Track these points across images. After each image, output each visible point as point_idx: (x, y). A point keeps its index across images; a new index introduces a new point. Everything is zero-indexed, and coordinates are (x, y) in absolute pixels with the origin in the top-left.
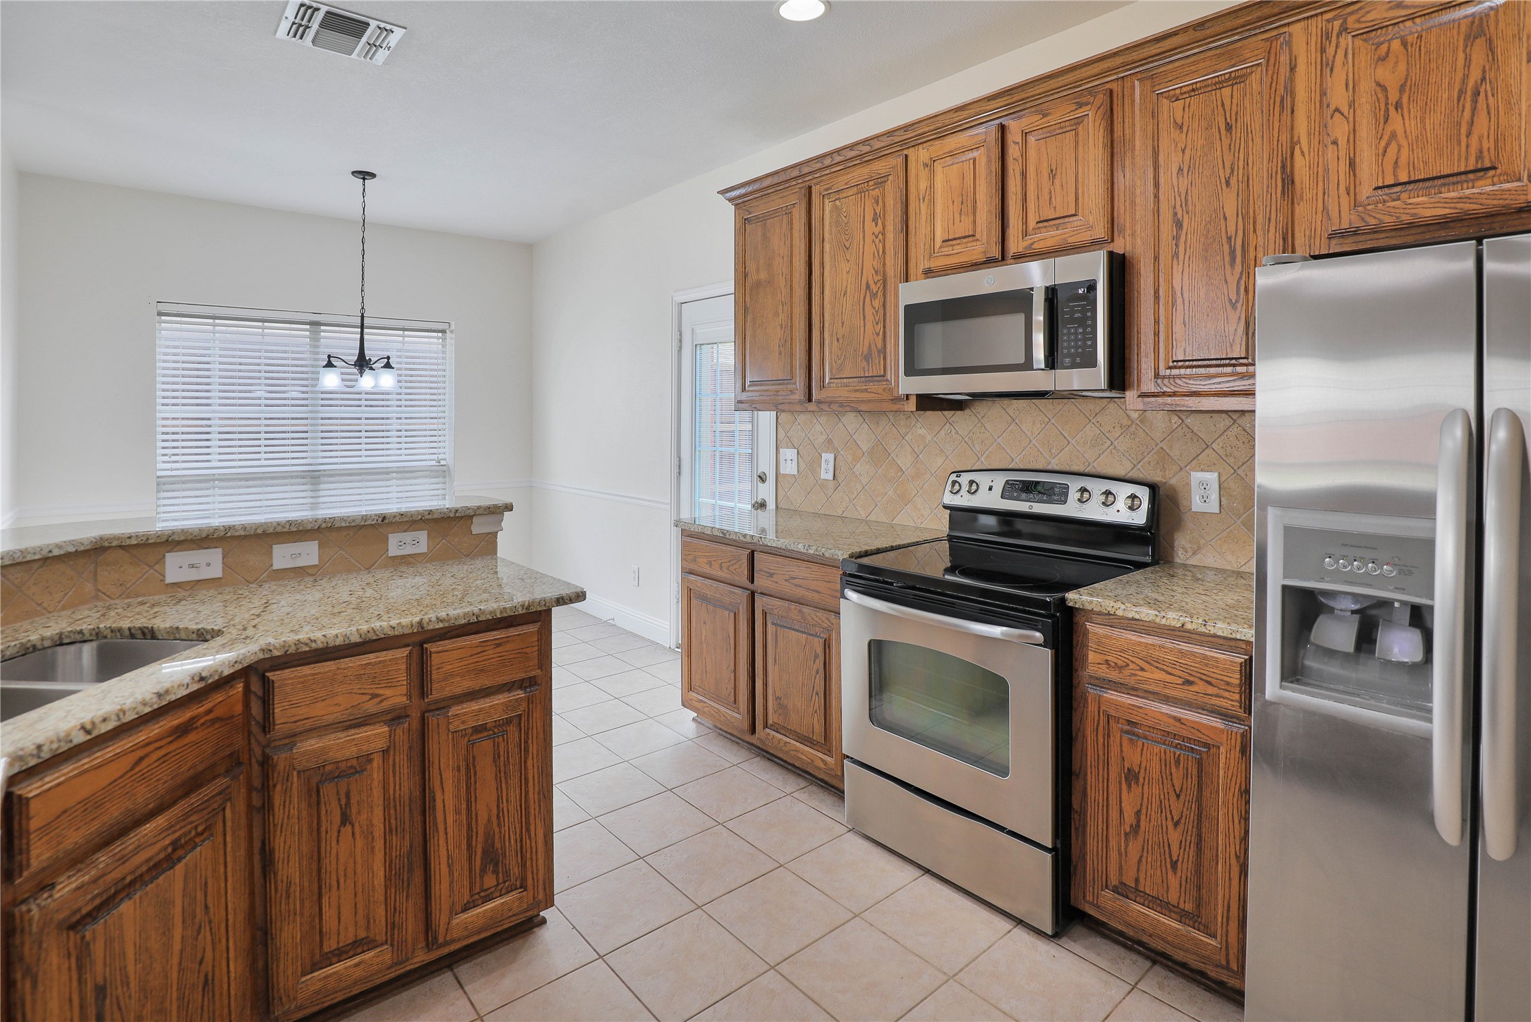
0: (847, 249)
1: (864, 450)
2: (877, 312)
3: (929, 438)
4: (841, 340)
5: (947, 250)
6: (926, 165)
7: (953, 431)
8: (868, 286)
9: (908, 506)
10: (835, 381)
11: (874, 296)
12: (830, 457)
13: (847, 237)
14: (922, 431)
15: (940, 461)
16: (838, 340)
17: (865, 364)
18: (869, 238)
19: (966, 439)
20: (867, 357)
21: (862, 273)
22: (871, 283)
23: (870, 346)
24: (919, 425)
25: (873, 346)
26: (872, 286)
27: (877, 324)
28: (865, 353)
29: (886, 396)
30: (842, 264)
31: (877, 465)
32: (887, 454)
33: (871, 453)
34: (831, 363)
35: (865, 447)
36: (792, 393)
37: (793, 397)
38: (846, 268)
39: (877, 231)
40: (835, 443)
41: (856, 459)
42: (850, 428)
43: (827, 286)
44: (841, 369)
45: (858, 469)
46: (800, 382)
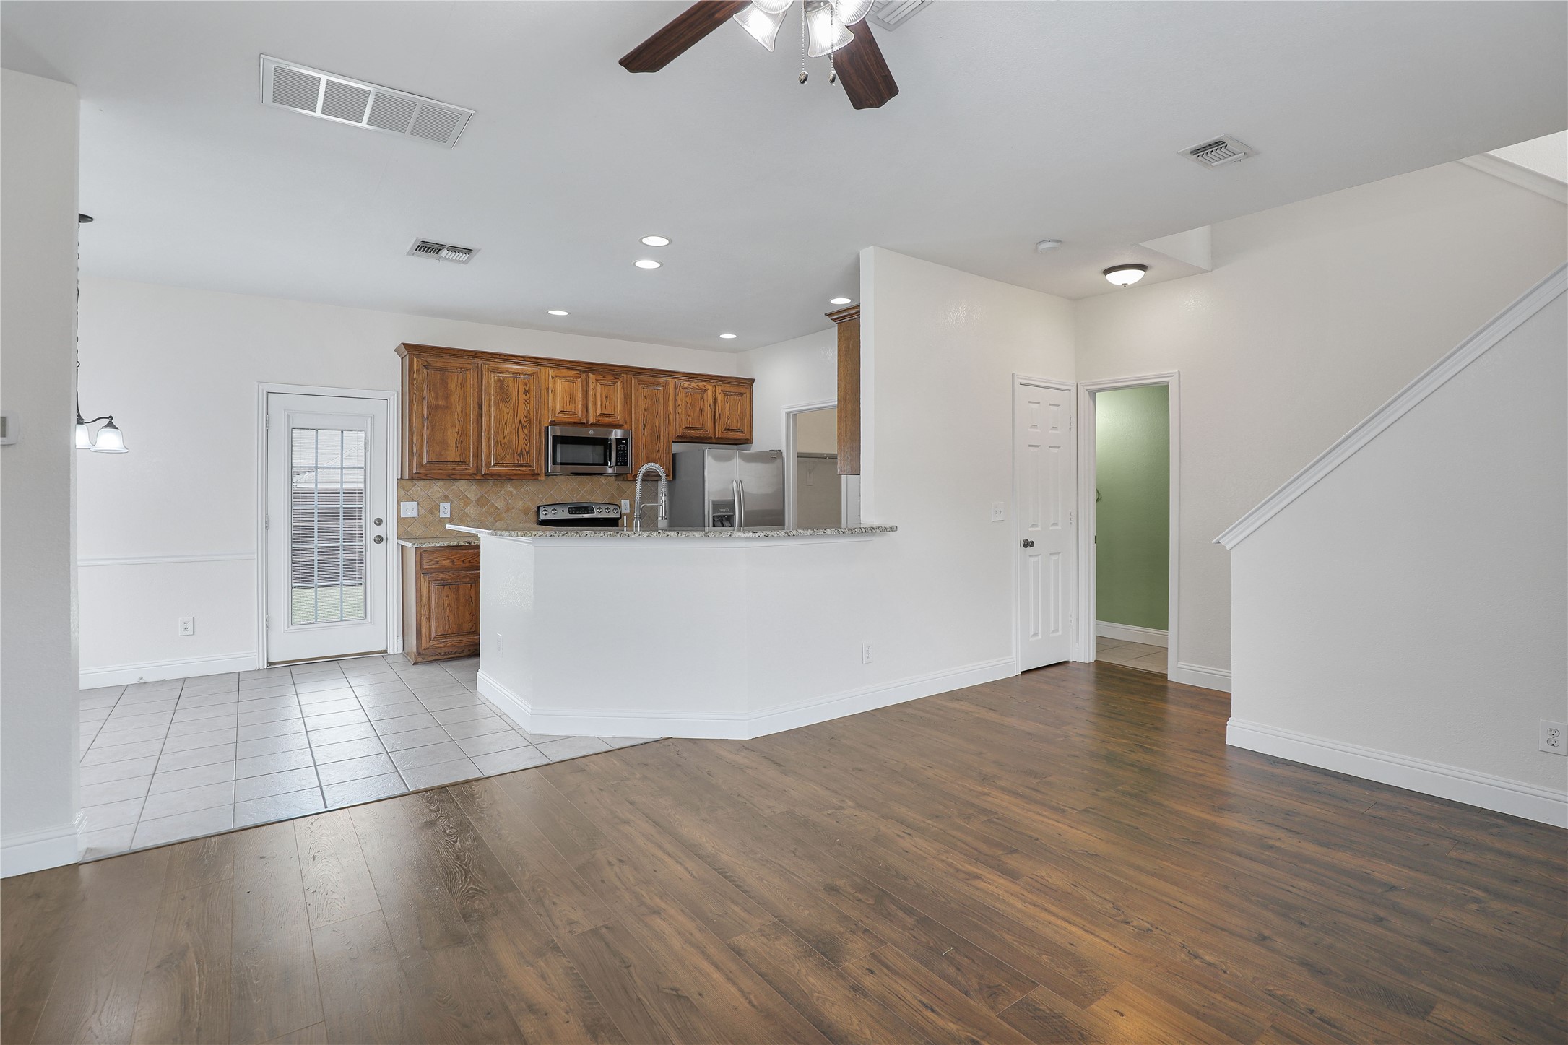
0: (507, 403)
1: (473, 500)
2: (526, 435)
3: (514, 492)
4: (503, 445)
5: (562, 415)
6: (553, 378)
7: (529, 489)
8: (520, 422)
10: (499, 464)
11: (524, 427)
12: (448, 505)
13: (507, 397)
14: (511, 489)
15: (521, 503)
17: (519, 458)
18: (521, 400)
19: (535, 492)
20: (520, 455)
21: (517, 415)
24: (509, 486)
25: (523, 450)
26: (523, 422)
27: (526, 440)
28: (519, 452)
29: (531, 472)
30: (504, 409)
31: (482, 507)
32: (488, 501)
33: (477, 501)
34: (496, 456)
35: (473, 498)
36: (467, 469)
37: (468, 471)
38: (506, 411)
39: (526, 398)
40: (450, 497)
41: (466, 505)
42: (462, 489)
43: (493, 417)
44: (503, 458)
45: (468, 510)
46: (473, 464)
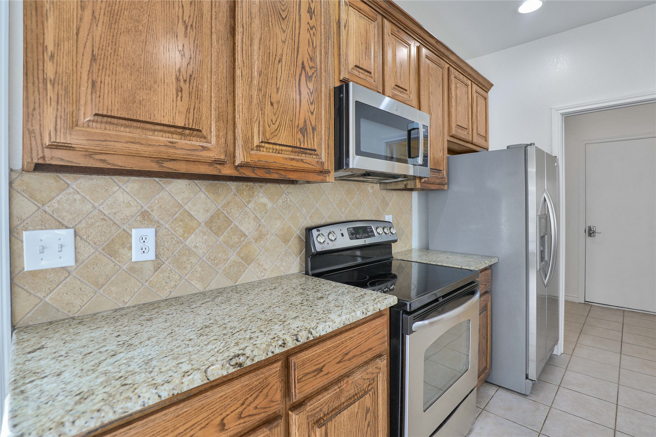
0: (283, 19)
1: (201, 220)
2: (311, 93)
3: (269, 205)
4: (275, 105)
5: (356, 73)
7: (289, 200)
8: (303, 67)
9: (252, 265)
10: (267, 145)
11: (308, 78)
12: (150, 232)
13: (283, 8)
15: (278, 224)
16: (272, 104)
17: (300, 136)
18: (304, 26)
19: (297, 205)
20: (303, 131)
21: (298, 51)
22: (306, 64)
23: (305, 122)
24: (261, 195)
25: (308, 122)
26: (307, 68)
27: (312, 103)
28: (301, 126)
30: (278, 30)
31: (216, 234)
32: (228, 222)
33: (210, 223)
34: (264, 127)
35: (202, 217)
36: (204, 148)
37: (205, 154)
38: (281, 36)
39: (312, 23)
40: (155, 215)
41: (189, 230)
42: (179, 199)
43: (256, 42)
44: (274, 134)
45: (192, 240)
46: (218, 136)
